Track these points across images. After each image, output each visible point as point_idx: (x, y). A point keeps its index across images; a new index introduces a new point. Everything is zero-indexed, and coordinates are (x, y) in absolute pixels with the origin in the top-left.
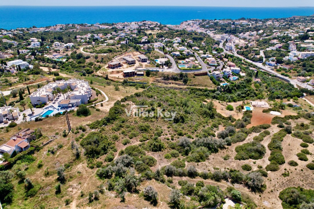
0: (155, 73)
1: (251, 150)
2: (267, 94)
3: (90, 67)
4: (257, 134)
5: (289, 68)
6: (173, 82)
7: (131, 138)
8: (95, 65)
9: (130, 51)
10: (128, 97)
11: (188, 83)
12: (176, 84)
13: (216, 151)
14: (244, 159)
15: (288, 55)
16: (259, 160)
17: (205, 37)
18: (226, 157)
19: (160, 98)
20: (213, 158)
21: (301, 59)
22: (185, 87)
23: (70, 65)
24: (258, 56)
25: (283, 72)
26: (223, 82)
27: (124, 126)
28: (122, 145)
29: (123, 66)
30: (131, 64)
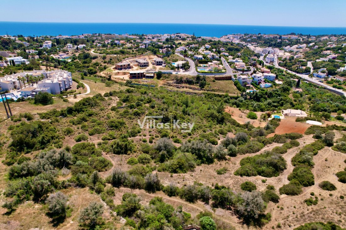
0: (167, 76)
1: (261, 163)
2: (309, 106)
3: (94, 67)
4: (281, 145)
5: (344, 80)
6: (188, 85)
7: (90, 135)
8: (101, 65)
9: (147, 55)
10: (115, 92)
11: (205, 87)
12: (191, 88)
13: (210, 161)
14: (248, 175)
15: (344, 67)
16: (273, 178)
17: (243, 49)
18: (222, 170)
20: (201, 170)
22: (201, 91)
23: (73, 65)
25: (337, 84)
26: (251, 89)
27: (89, 120)
28: (74, 141)
29: (133, 68)
30: (143, 66)
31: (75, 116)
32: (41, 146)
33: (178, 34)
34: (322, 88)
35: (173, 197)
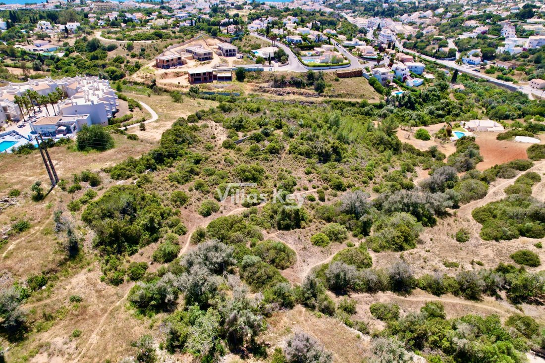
0: (255, 75)
3: (117, 67)
4: (512, 182)
5: (509, 67)
6: (295, 90)
7: (219, 200)
8: (128, 62)
9: (201, 38)
10: (203, 111)
11: (325, 91)
12: (301, 94)
13: (431, 222)
15: (504, 46)
17: (339, 21)
18: (461, 235)
19: (278, 112)
20: (431, 240)
21: (530, 50)
22: (321, 99)
23: (73, 64)
24: (446, 50)
25: (500, 74)
26: (395, 89)
27: (200, 172)
28: (200, 216)
29: (187, 63)
30: (203, 59)
31: (171, 166)
32: (151, 235)
34: (484, 81)
35: (442, 295)
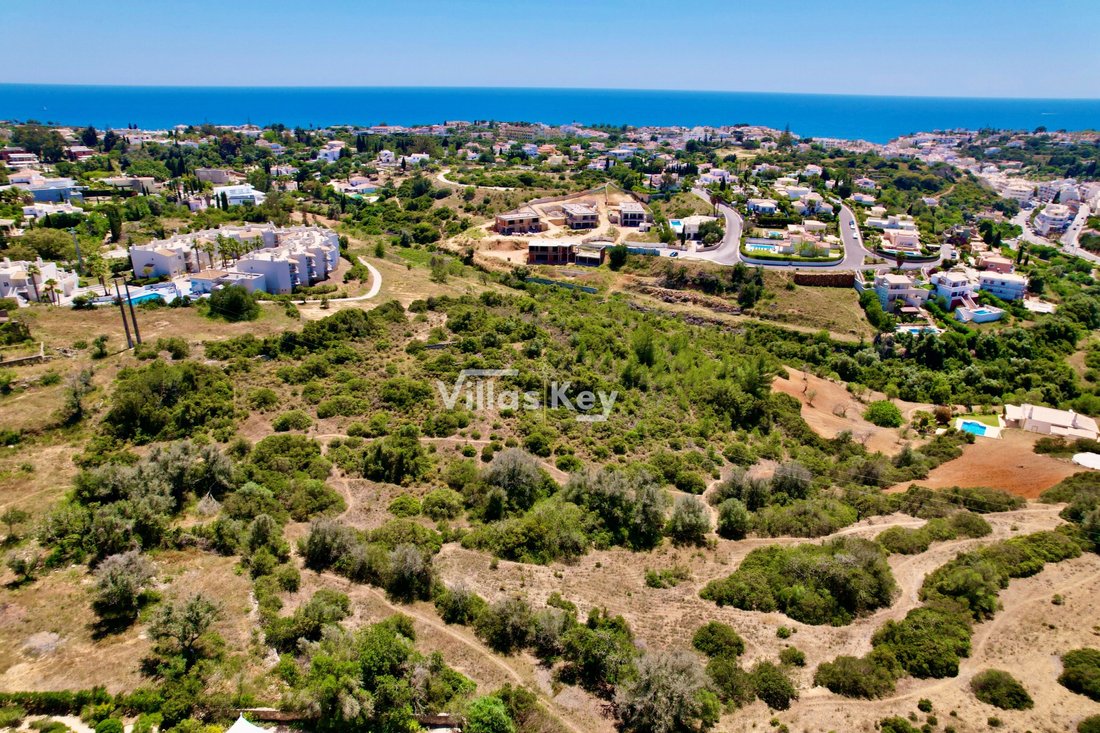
0: (642, 260)
3: (436, 223)
4: (918, 525)
6: (700, 295)
7: (321, 416)
8: (455, 218)
9: (603, 191)
10: (446, 299)
11: (756, 306)
12: (708, 305)
14: (742, 605)
16: (821, 628)
20: (598, 565)
22: (742, 318)
23: (380, 214)
26: (918, 322)
27: (331, 375)
28: (270, 427)
29: (547, 229)
30: (579, 226)
31: (299, 359)
32: (178, 429)
33: (739, 126)
35: (455, 625)
